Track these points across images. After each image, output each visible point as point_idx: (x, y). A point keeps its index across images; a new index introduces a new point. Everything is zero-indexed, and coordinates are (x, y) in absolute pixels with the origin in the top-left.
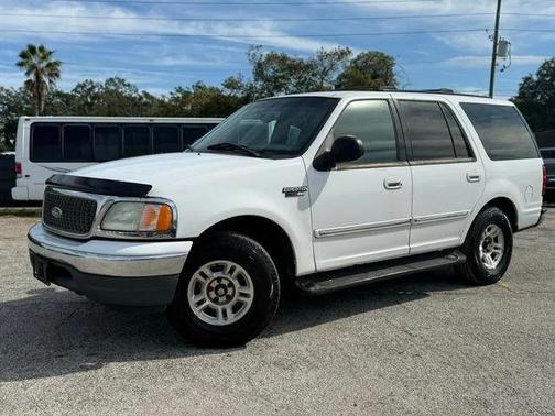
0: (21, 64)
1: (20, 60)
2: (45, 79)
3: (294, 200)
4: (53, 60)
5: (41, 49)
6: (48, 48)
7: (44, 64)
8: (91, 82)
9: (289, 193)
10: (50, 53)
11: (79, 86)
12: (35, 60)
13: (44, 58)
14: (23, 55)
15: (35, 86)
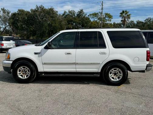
0: (120, 16)
1: (121, 15)
2: (127, 19)
3: (37, 55)
4: (129, 14)
5: (126, 11)
6: (127, 11)
7: (126, 15)
8: (150, 18)
9: (36, 54)
10: (128, 12)
11: (147, 19)
12: (124, 15)
13: (126, 14)
14: (121, 14)
15: (124, 22)
